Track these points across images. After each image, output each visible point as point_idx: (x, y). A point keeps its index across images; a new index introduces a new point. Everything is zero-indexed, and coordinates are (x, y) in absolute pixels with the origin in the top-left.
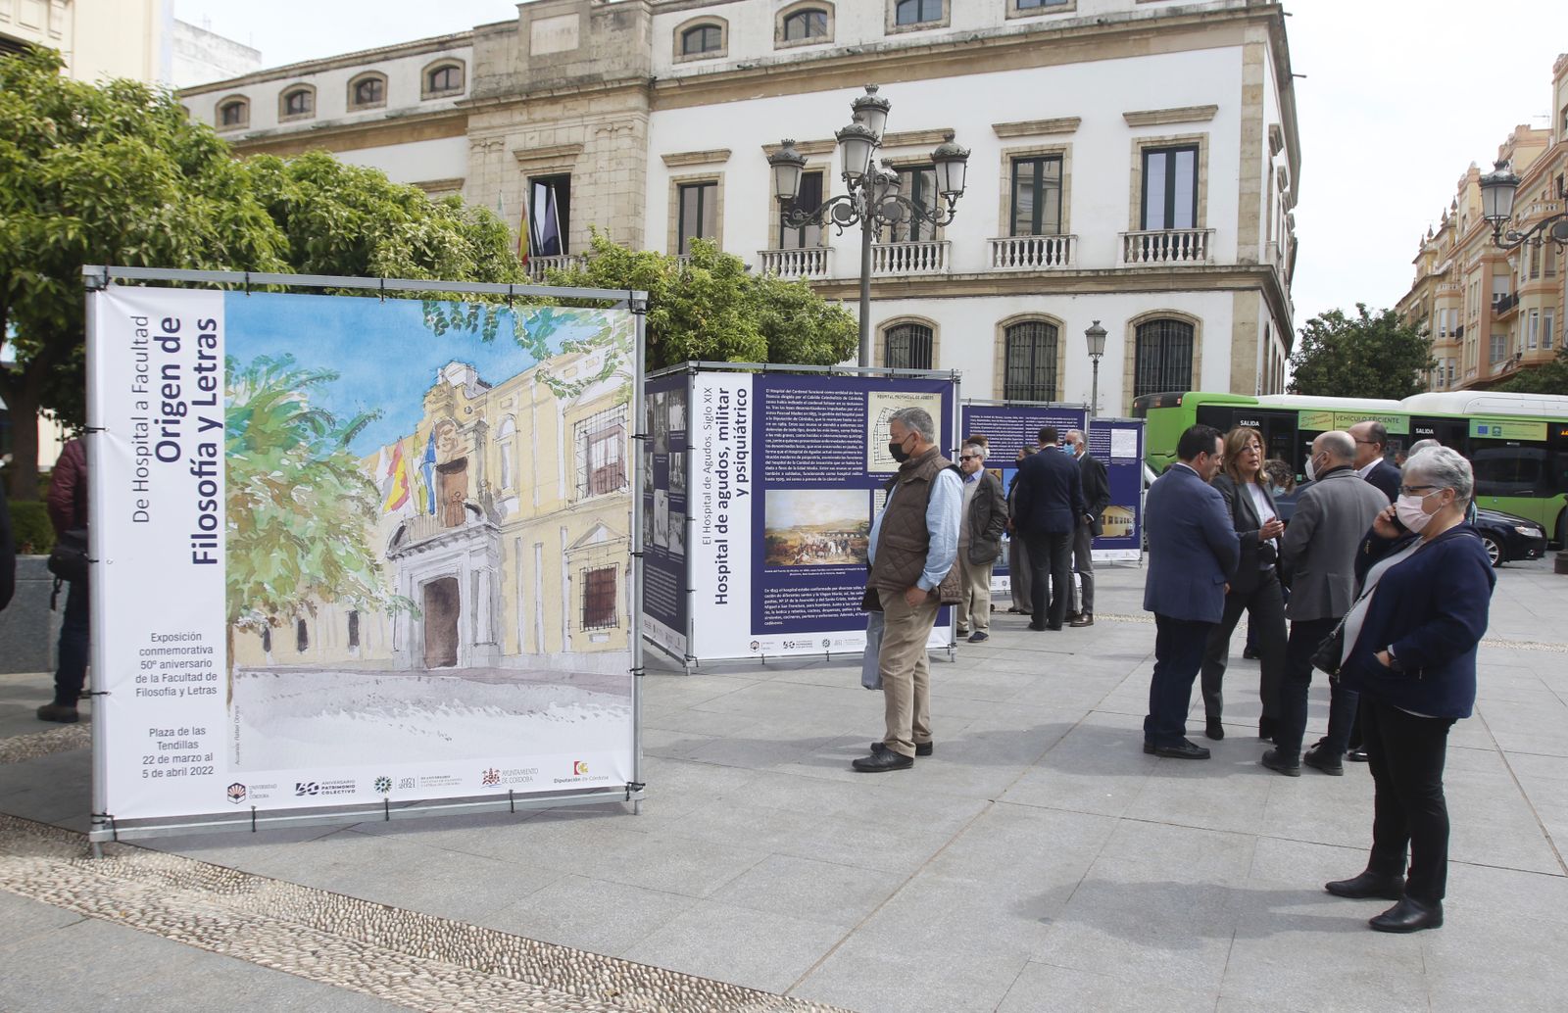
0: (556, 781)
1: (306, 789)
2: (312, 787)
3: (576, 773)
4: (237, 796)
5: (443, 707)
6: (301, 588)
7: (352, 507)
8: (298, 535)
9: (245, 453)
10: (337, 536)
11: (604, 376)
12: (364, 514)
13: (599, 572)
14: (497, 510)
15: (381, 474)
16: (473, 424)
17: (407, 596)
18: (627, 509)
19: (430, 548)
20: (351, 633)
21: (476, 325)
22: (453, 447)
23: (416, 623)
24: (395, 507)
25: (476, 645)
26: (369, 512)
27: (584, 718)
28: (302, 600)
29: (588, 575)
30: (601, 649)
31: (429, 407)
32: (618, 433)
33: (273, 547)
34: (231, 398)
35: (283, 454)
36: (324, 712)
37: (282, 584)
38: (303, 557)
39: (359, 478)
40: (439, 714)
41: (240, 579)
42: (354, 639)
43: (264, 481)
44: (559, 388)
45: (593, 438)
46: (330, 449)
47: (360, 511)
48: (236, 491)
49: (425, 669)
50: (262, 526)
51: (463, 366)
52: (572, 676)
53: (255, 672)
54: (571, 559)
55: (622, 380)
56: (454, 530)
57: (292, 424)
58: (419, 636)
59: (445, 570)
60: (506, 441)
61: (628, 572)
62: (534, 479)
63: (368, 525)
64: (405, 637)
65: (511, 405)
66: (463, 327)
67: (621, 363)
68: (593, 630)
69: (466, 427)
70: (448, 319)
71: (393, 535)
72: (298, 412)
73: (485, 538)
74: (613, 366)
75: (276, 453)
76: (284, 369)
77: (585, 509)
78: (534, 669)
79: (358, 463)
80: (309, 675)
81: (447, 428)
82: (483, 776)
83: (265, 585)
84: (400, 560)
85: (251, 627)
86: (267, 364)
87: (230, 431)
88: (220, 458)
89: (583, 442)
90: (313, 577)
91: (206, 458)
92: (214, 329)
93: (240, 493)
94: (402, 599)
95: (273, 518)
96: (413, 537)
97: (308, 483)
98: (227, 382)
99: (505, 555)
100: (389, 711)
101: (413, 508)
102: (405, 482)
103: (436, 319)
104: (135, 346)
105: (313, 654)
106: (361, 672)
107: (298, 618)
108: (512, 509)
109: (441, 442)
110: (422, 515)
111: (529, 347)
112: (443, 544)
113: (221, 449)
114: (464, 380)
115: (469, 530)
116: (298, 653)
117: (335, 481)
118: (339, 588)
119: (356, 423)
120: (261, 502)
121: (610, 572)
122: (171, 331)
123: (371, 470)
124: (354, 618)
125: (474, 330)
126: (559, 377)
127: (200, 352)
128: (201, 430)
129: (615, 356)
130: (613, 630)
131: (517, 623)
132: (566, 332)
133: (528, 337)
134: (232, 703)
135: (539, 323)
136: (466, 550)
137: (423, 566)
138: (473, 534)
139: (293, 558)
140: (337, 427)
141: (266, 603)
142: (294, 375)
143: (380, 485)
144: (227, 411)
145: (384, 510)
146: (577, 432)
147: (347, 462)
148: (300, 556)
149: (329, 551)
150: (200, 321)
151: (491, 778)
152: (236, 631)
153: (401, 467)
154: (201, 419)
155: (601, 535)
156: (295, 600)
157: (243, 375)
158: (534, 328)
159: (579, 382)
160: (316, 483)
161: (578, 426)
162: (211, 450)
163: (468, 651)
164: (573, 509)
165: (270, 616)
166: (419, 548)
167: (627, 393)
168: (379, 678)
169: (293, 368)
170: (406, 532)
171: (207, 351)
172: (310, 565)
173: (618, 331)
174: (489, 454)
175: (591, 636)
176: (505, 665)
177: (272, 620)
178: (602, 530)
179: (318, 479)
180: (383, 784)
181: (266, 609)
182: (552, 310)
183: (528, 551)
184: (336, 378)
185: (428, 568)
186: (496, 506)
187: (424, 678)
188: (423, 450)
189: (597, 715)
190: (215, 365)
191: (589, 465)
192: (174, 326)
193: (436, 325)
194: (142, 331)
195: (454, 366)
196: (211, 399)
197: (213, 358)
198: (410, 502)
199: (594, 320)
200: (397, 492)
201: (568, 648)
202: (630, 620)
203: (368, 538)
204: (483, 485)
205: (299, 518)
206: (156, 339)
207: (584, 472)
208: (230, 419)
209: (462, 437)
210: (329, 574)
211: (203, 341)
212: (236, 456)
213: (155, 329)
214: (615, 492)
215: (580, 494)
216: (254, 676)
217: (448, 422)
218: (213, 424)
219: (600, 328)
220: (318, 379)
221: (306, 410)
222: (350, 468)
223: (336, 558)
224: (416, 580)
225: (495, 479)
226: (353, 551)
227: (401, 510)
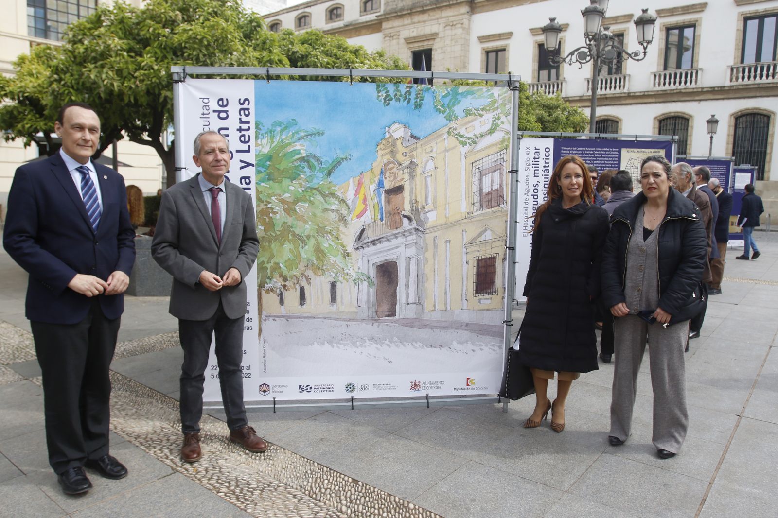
0: (455, 389)
1: (305, 389)
2: (308, 388)
3: (468, 385)
4: (265, 391)
5: (387, 342)
6: (301, 267)
7: (332, 216)
8: (300, 234)
9: (268, 183)
10: (323, 234)
11: (491, 131)
12: (340, 220)
13: (486, 259)
14: (423, 219)
15: (350, 195)
16: (407, 163)
17: (366, 272)
18: (504, 218)
19: (380, 243)
20: (332, 295)
21: (410, 99)
22: (395, 178)
23: (371, 290)
24: (359, 216)
25: (408, 304)
26: (343, 219)
27: (473, 351)
28: (302, 274)
29: (479, 261)
30: (485, 308)
31: (380, 152)
32: (500, 169)
33: (285, 241)
34: (259, 148)
35: (290, 183)
36: (315, 343)
37: (290, 264)
38: (303, 247)
39: (337, 198)
40: (385, 346)
41: (266, 261)
42: (333, 299)
43: (279, 200)
44: (462, 139)
45: (484, 172)
46: (319, 180)
47: (337, 219)
48: (262, 206)
49: (377, 318)
50: (278, 228)
51: (401, 126)
52: (467, 325)
53: (275, 317)
54: (468, 250)
55: (503, 134)
56: (395, 232)
57: (296, 164)
58: (373, 298)
59: (390, 256)
60: (429, 174)
61: (504, 259)
62: (446, 198)
63: (342, 228)
64: (364, 298)
65: (432, 151)
66: (402, 100)
67: (503, 123)
68: (481, 296)
69: (403, 165)
70: (392, 95)
71: (358, 234)
72: (299, 156)
73: (414, 237)
74: (497, 125)
75: (286, 182)
76: (291, 129)
77: (478, 219)
78: (443, 320)
79: (336, 188)
80: (306, 320)
81: (391, 165)
82: (411, 385)
83: (280, 265)
84: (361, 250)
85: (272, 290)
86: (280, 126)
87: (258, 168)
88: (253, 186)
89: (478, 175)
90: (309, 260)
91: (245, 186)
92: (248, 104)
93: (265, 207)
94: (363, 274)
95: (285, 223)
96: (370, 236)
97: (305, 201)
98: (257, 138)
99: (427, 247)
100: (354, 344)
101: (370, 217)
102: (365, 200)
103: (384, 95)
104: (202, 116)
105: (310, 307)
106: (337, 319)
107: (300, 285)
108: (432, 218)
109: (387, 175)
110: (375, 221)
111: (443, 112)
112: (388, 240)
113: (253, 180)
114: (402, 134)
115: (404, 232)
116: (300, 307)
117: (322, 200)
118: (324, 267)
119: (334, 163)
120: (277, 213)
121: (493, 259)
122: (223, 106)
123: (344, 193)
124: (333, 286)
125: (409, 102)
126: (463, 132)
127: (240, 119)
128: (241, 168)
129: (499, 119)
130: (494, 296)
131: (434, 291)
132: (467, 103)
133: (443, 106)
134: (262, 335)
135: (450, 97)
136: (402, 244)
137: (375, 254)
138: (407, 234)
139: (297, 248)
140: (323, 166)
141: (281, 275)
142: (297, 132)
143: (349, 202)
144: (257, 156)
145: (352, 218)
146: (474, 168)
147: (329, 188)
148: (301, 247)
149: (318, 244)
150: (240, 99)
151: (415, 386)
152: (263, 292)
153: (362, 191)
154: (241, 161)
155: (488, 235)
156: (298, 274)
157: (266, 133)
158: (447, 100)
159: (475, 135)
160: (310, 201)
161: (474, 165)
162: (247, 181)
163: (403, 307)
164: (470, 218)
165: (283, 283)
166: (373, 242)
167: (506, 143)
168: (349, 323)
169: (296, 128)
170: (365, 232)
171: (244, 119)
172: (307, 252)
173: (500, 102)
174: (418, 183)
175: (480, 300)
176: (426, 317)
177: (284, 286)
178: (488, 233)
179: (312, 199)
180: (350, 388)
181: (281, 279)
182: (458, 88)
183: (441, 244)
184: (323, 134)
185: (378, 255)
186: (422, 216)
187: (376, 324)
188: (377, 180)
189: (482, 350)
190: (249, 127)
191: (481, 190)
192: (225, 103)
193: (385, 99)
194: (206, 107)
195: (396, 126)
196: (247, 149)
197: (248, 123)
198: (368, 213)
199: (486, 94)
200: (360, 207)
201: (465, 307)
202: (505, 290)
203: (342, 236)
204: (414, 202)
205: (300, 223)
206: (214, 111)
207: (478, 195)
208: (259, 161)
209: (401, 172)
210: (318, 259)
211: (242, 112)
212: (262, 184)
213: (214, 106)
214: (497, 208)
215: (475, 209)
216: (274, 320)
217: (392, 162)
218: (249, 165)
219: (489, 100)
220: (311, 135)
221: (304, 155)
222: (332, 192)
223: (322, 248)
224: (371, 263)
225: (421, 199)
226: (333, 244)
227: (362, 219)
